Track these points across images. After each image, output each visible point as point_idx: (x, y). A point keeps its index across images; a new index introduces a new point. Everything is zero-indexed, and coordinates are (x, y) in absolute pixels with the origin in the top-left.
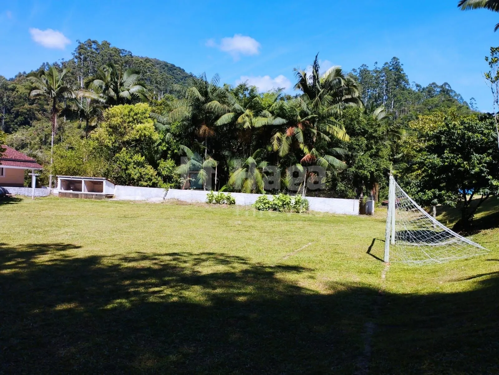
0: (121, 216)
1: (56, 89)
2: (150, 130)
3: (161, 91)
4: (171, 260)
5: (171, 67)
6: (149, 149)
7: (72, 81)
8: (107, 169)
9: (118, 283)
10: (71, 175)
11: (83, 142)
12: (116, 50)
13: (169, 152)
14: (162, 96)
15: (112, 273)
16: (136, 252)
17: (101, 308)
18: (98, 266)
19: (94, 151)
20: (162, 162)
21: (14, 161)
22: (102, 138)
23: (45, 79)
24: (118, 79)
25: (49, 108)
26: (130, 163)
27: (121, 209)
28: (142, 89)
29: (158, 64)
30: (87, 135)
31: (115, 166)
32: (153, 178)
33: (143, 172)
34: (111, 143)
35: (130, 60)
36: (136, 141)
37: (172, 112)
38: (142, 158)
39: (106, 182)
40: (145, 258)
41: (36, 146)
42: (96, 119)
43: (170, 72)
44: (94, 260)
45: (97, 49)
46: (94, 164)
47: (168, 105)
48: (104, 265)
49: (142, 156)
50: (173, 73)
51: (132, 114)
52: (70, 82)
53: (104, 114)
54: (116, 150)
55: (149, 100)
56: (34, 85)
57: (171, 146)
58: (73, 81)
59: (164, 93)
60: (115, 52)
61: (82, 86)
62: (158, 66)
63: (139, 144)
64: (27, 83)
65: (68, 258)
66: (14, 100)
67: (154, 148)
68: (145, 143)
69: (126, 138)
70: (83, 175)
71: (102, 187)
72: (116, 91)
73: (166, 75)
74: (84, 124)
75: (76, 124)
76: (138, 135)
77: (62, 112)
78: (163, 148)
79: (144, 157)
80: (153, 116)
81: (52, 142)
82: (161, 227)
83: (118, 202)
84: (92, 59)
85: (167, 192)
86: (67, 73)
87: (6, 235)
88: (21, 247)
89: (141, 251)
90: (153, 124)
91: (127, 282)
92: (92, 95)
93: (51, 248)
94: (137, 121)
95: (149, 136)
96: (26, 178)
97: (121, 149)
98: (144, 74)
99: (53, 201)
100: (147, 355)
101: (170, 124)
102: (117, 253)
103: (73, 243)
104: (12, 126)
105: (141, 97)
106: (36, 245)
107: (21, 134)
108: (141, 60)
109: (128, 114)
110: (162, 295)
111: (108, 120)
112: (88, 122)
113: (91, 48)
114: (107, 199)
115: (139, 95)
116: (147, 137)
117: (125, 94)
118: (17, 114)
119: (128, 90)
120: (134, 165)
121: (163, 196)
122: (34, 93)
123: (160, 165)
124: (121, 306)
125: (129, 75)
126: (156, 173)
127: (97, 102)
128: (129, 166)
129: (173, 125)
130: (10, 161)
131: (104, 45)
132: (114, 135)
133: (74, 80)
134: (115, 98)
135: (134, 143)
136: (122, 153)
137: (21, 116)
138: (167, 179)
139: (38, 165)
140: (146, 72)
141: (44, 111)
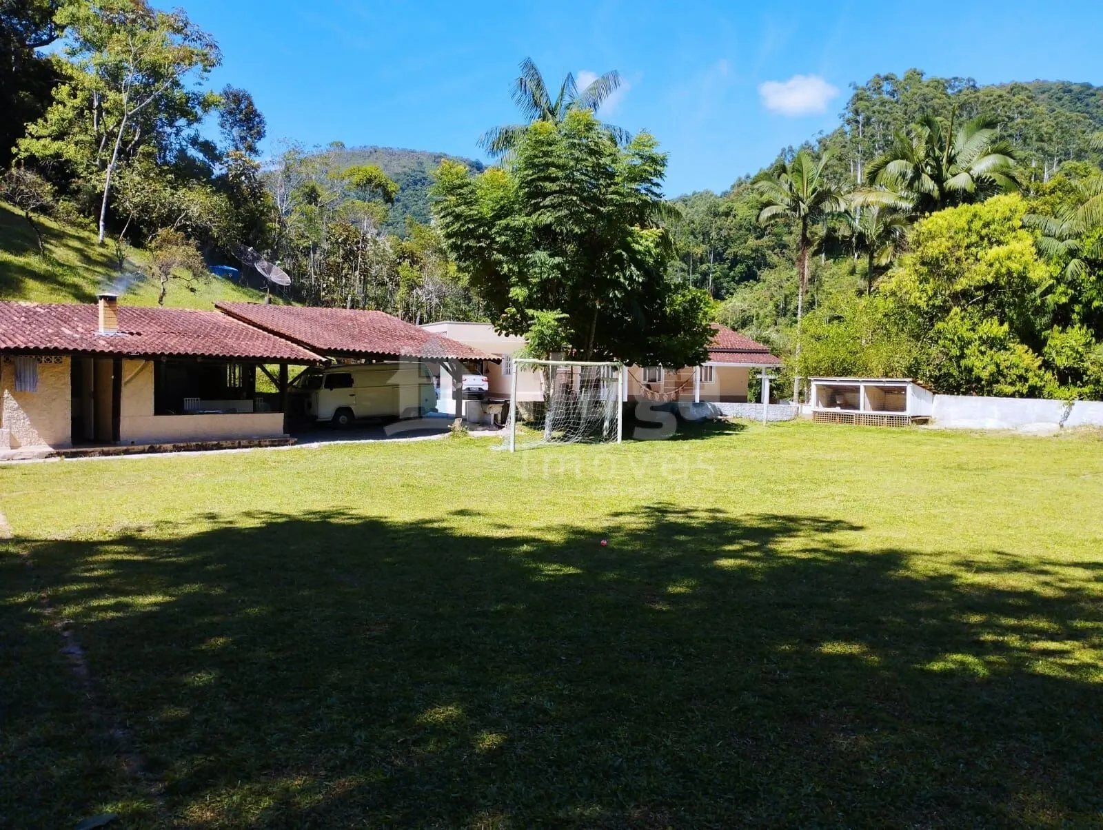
0: (951, 466)
1: (807, 198)
2: (1024, 259)
3: (1052, 156)
4: (1089, 580)
5: (1081, 93)
6: (1020, 306)
7: (838, 176)
8: (915, 359)
9: (953, 617)
10: (837, 376)
11: (863, 302)
12: (936, 84)
13: (1077, 308)
14: (1055, 169)
15: (939, 592)
16: (994, 552)
17: (918, 666)
18: (902, 572)
19: (885, 320)
20: (1056, 335)
21: (730, 352)
22: (904, 290)
23: (786, 182)
24: (941, 149)
25: (792, 239)
26: (970, 343)
27: (949, 448)
28: (1002, 163)
29: (1043, 92)
30: (870, 287)
31: (934, 351)
32: (1030, 374)
33: (1005, 361)
34: (924, 299)
35: (970, 98)
36: (987, 288)
37: (1086, 205)
38: (1002, 327)
39: (913, 388)
40: (1017, 567)
41: (768, 321)
42: (890, 249)
43: (1078, 104)
44: (893, 558)
45: (892, 94)
46: (886, 348)
47: (1073, 190)
48: (917, 572)
49: (1001, 324)
50: (1087, 105)
51: (977, 225)
52: (835, 177)
53: (910, 236)
54: (936, 315)
55: (1020, 185)
56: (765, 198)
57: (1080, 293)
58: (841, 175)
59: (1060, 161)
60: (936, 88)
61: (859, 181)
62: (1046, 95)
63: (994, 295)
64: (752, 195)
65: (839, 550)
66: (729, 234)
67: (1034, 300)
68: (1009, 293)
69: (960, 285)
70: (863, 374)
71: (905, 399)
72: (938, 178)
73: (1065, 113)
74: (862, 263)
75: (845, 265)
76: (991, 274)
77: (819, 244)
78: (1060, 297)
79: (1006, 326)
80: (1032, 221)
81: (800, 309)
82: (1057, 496)
83: (941, 433)
84: (882, 117)
85: (1071, 409)
86: (830, 159)
87: (722, 495)
88: (749, 517)
89: (1006, 550)
90: (1031, 242)
91: (975, 619)
92: (883, 197)
93: (804, 525)
94: (989, 239)
95: (1019, 274)
96: (750, 386)
97: (948, 311)
98: (1006, 124)
99: (802, 430)
100: (1038, 797)
101: (1078, 235)
102: (945, 549)
103: (847, 519)
104: (725, 284)
105: (1000, 180)
106: (776, 517)
107: (740, 298)
108: (999, 92)
109: (967, 227)
110: (1069, 662)
111: (918, 247)
112: (872, 258)
113: (880, 94)
114: (914, 427)
115: (996, 176)
116: (1015, 275)
117: (959, 181)
118: (735, 261)
119: (968, 170)
120: (980, 345)
121: (1059, 419)
122: (767, 213)
123: (1049, 342)
124: (964, 669)
125: (970, 136)
126: (1039, 362)
127: (893, 210)
128: (967, 348)
129: (1088, 237)
130: (724, 352)
131: (910, 79)
132: (931, 280)
133: (843, 171)
134: (936, 194)
135: (980, 294)
136: (951, 319)
137: (741, 263)
138: (1070, 377)
139: (772, 358)
140: (1012, 119)
141: (782, 249)
